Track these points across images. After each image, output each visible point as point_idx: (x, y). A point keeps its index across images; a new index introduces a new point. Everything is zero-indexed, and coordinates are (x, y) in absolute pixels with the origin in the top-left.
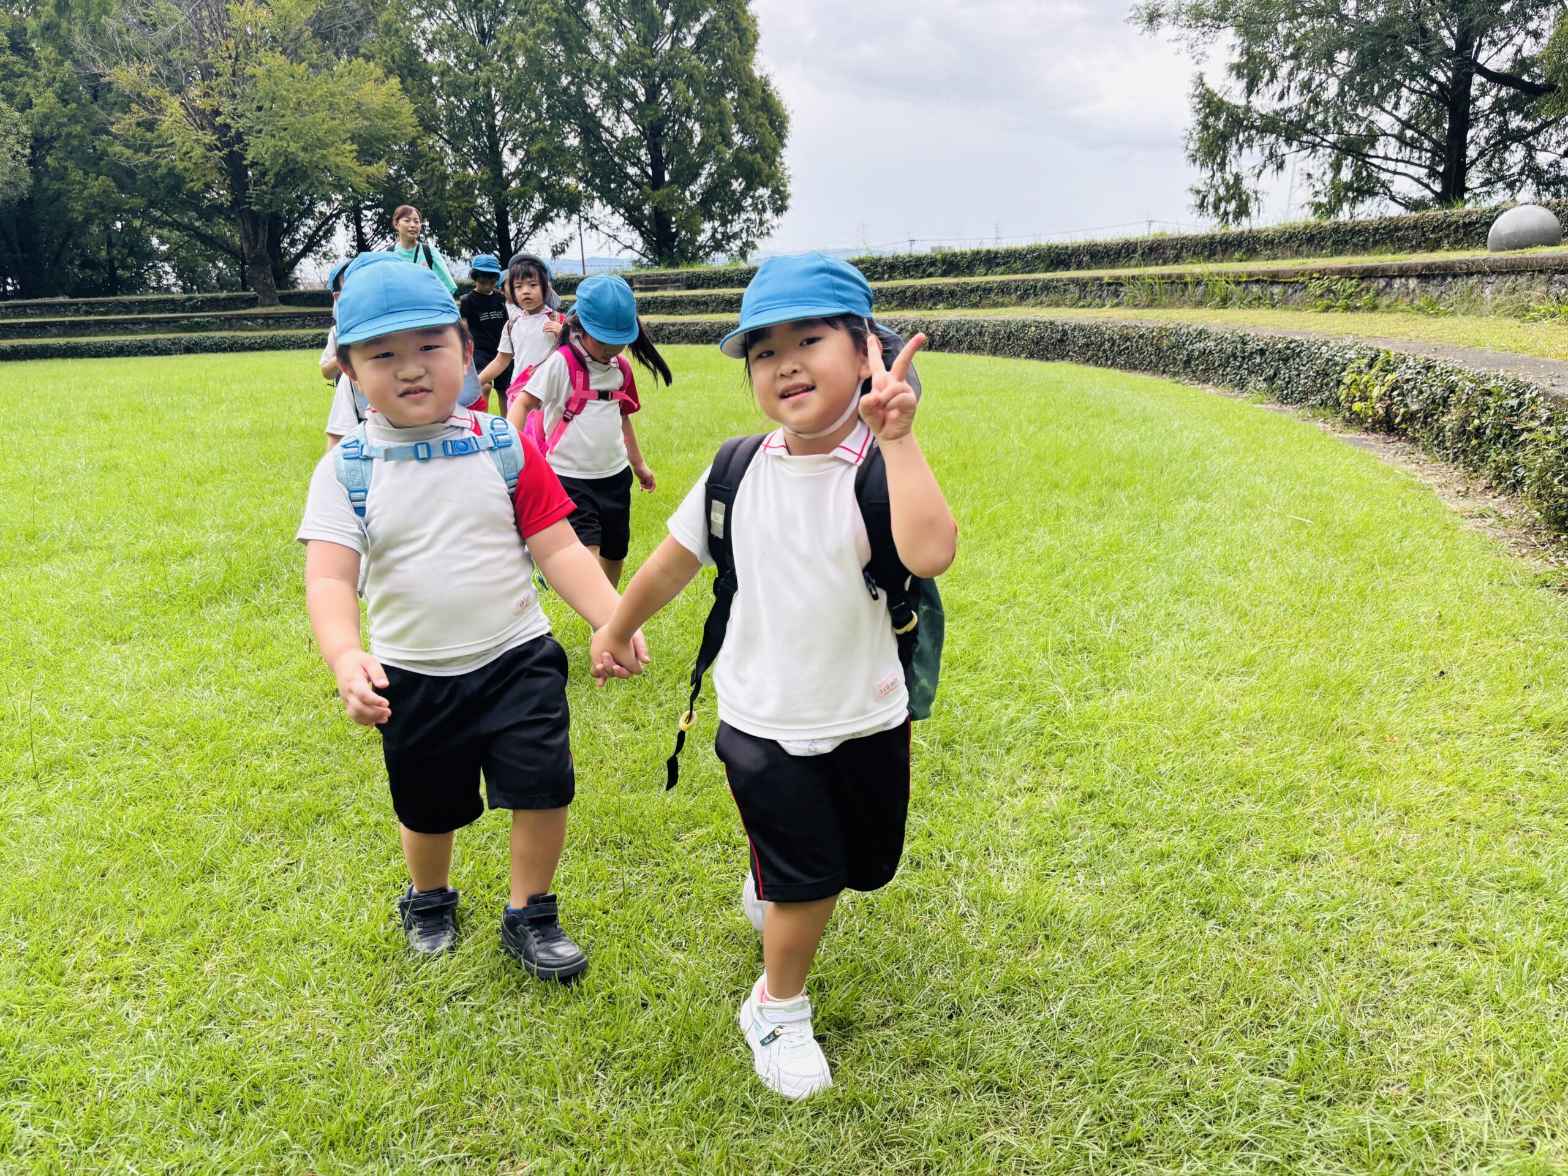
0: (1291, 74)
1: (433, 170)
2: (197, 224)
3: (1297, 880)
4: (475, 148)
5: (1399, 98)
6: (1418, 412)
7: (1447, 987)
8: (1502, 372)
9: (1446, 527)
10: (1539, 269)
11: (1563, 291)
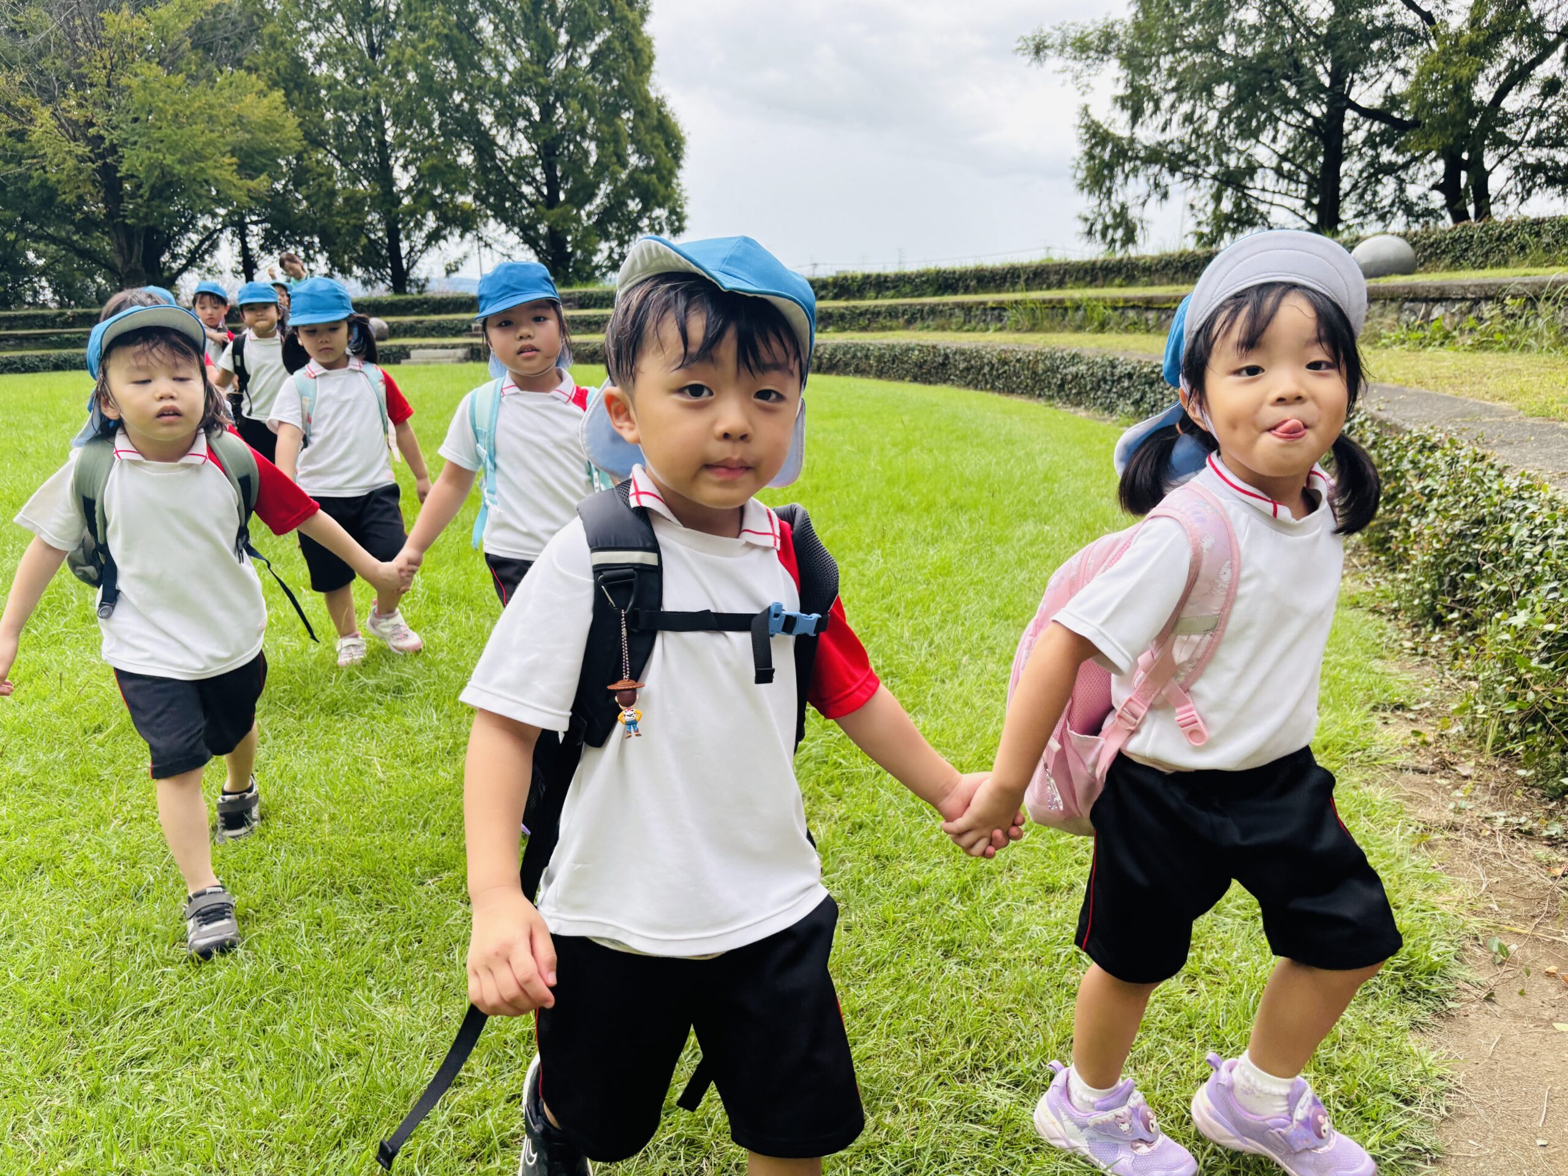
0: (1173, 106)
1: (321, 185)
2: (75, 238)
4: (365, 164)
5: (1277, 131)
10: (1392, 297)
11: (1413, 318)
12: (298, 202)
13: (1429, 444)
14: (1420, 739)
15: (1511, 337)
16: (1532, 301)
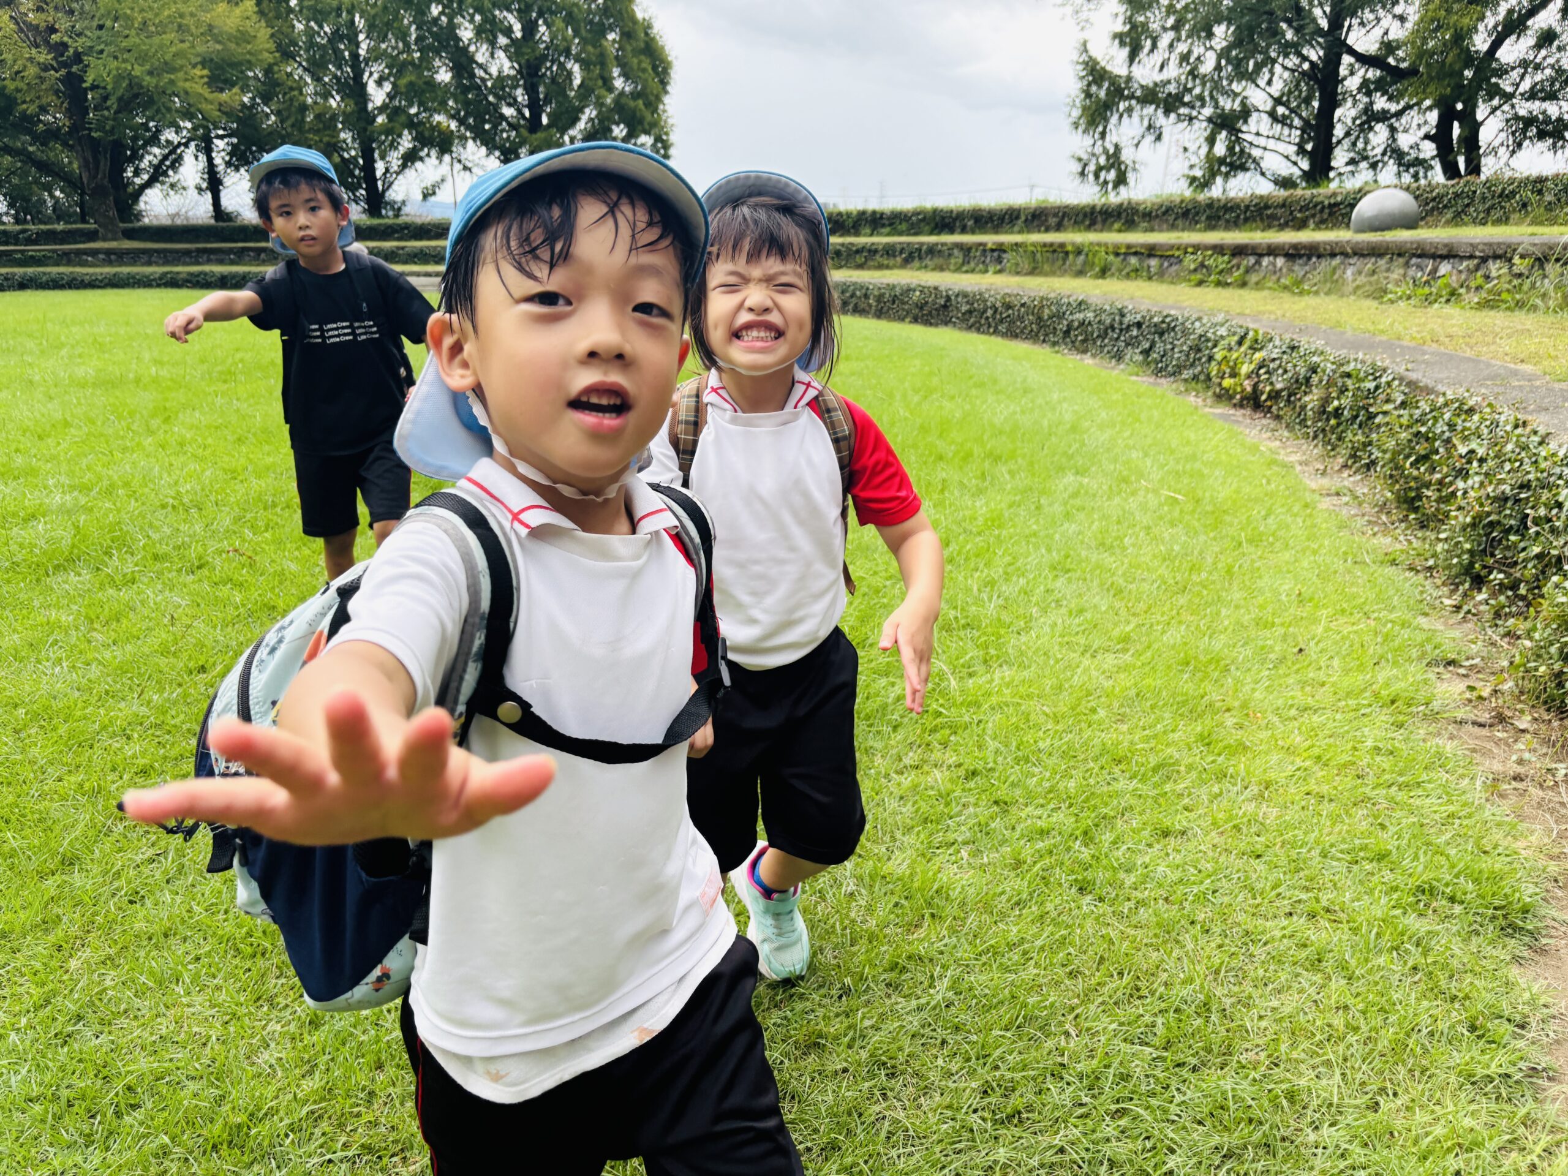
0: (1170, 45)
1: (291, 100)
3: (1167, 855)
4: (335, 76)
5: (1272, 73)
6: (1282, 390)
7: (1304, 954)
8: (1360, 356)
9: (1306, 506)
10: (1400, 253)
11: (1419, 274)
12: (267, 116)
13: (1466, 407)
14: (1475, 694)
15: (1518, 297)
16: (1541, 261)
